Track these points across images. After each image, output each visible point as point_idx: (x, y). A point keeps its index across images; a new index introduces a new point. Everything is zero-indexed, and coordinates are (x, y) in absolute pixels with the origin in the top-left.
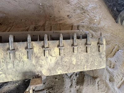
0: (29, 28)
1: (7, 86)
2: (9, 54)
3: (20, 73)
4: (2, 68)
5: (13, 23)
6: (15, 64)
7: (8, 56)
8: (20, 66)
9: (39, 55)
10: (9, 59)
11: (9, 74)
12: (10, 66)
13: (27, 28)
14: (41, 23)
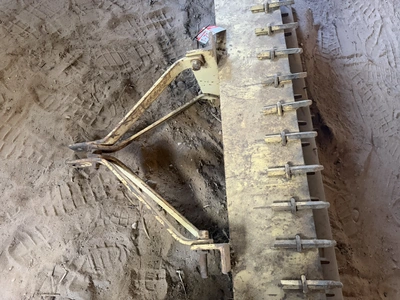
0: (338, 228)
1: (204, 186)
2: (286, 199)
3: (243, 220)
4: (255, 187)
5: (346, 190)
6: (263, 212)
7: (280, 198)
8: (259, 221)
9: (286, 265)
10: (275, 200)
11: (241, 198)
12: (260, 202)
13: (337, 223)
14: (357, 263)
